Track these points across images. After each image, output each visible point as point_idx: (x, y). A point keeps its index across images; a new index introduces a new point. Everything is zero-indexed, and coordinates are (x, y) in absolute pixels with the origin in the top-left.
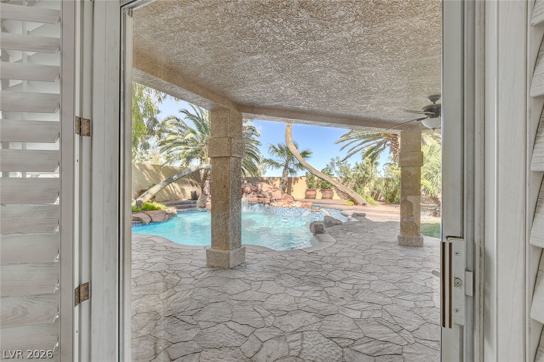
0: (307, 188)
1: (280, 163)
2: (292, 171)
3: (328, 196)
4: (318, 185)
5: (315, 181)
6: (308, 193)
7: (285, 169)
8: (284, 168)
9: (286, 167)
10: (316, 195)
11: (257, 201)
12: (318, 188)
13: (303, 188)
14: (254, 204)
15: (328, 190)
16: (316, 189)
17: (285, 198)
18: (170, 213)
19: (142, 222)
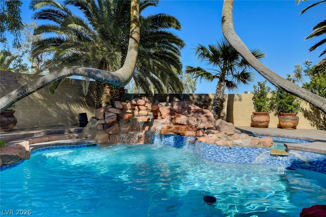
0: (254, 111)
1: (213, 73)
2: (230, 85)
3: (289, 123)
4: (272, 105)
5: (268, 100)
6: (257, 118)
7: (221, 82)
8: (218, 80)
9: (222, 79)
10: (268, 122)
11: (175, 131)
12: (273, 111)
13: (248, 111)
14: (170, 136)
15: (290, 115)
16: (269, 111)
17: (220, 126)
18: (6, 155)
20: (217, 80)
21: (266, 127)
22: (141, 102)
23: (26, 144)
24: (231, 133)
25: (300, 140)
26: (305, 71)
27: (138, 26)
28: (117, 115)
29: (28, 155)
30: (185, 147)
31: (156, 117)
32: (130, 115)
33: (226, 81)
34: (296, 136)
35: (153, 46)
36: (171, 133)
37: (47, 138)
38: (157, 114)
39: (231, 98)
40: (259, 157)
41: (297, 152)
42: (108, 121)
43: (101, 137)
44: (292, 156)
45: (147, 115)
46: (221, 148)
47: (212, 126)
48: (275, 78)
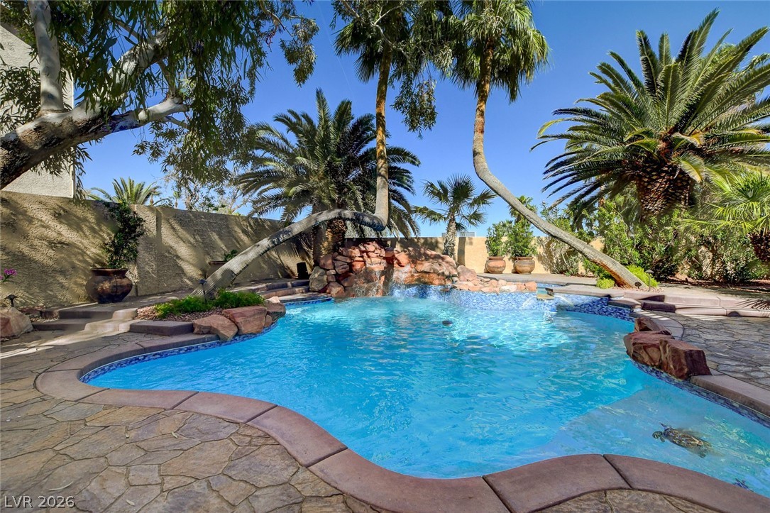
0: (489, 255)
2: (460, 227)
3: (526, 268)
4: (507, 249)
5: (503, 243)
6: (492, 264)
7: (450, 224)
9: (452, 220)
10: (504, 267)
11: (420, 280)
14: (413, 285)
18: (274, 313)
19: (218, 337)
20: (446, 221)
21: (501, 273)
22: (369, 247)
26: (542, 212)
28: (348, 263)
30: (434, 297)
31: (392, 265)
32: (360, 263)
36: (415, 282)
38: (393, 261)
39: (462, 241)
40: (526, 302)
41: (562, 295)
43: (335, 290)
44: (556, 299)
45: (381, 263)
47: (456, 273)
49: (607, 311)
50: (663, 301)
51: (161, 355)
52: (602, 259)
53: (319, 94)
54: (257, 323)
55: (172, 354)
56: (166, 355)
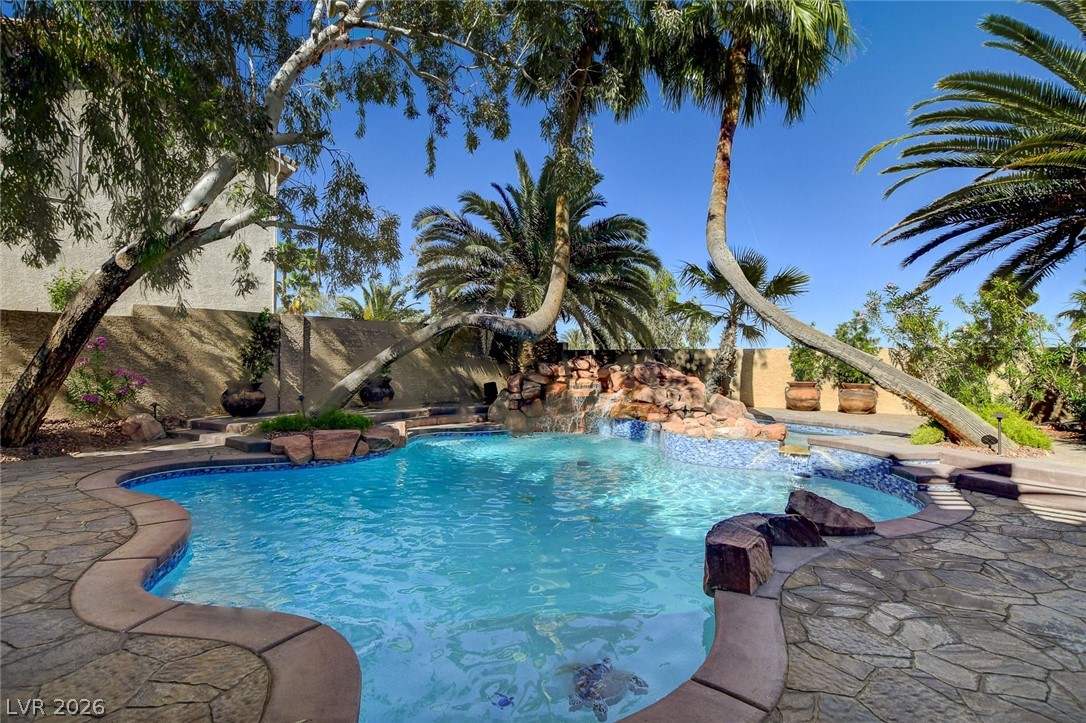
0: (792, 380)
1: (716, 312)
2: (750, 334)
3: (858, 403)
4: (826, 368)
6: (795, 393)
7: (729, 327)
9: (732, 322)
10: (818, 400)
11: (632, 413)
12: (829, 379)
13: (780, 380)
14: (624, 420)
15: (858, 387)
16: (822, 381)
17: (715, 406)
18: (373, 439)
19: (289, 459)
20: (723, 324)
21: (815, 409)
22: (582, 364)
23: (400, 426)
24: (721, 417)
25: (858, 431)
26: (888, 304)
27: (566, 242)
28: (542, 385)
29: (403, 441)
30: (649, 440)
31: (605, 389)
32: (562, 385)
33: (741, 325)
34: (850, 425)
35: (604, 271)
36: (627, 416)
37: (434, 420)
38: (607, 385)
39: (748, 357)
40: (758, 457)
41: (824, 449)
42: (526, 394)
43: (514, 421)
44: (815, 456)
45: (591, 387)
46: (695, 440)
47: (701, 406)
48: (785, 323)
49: (890, 485)
50: (1009, 476)
51: (228, 470)
52: (909, 388)
53: (518, 156)
54: (342, 448)
55: (238, 471)
56: (233, 471)
